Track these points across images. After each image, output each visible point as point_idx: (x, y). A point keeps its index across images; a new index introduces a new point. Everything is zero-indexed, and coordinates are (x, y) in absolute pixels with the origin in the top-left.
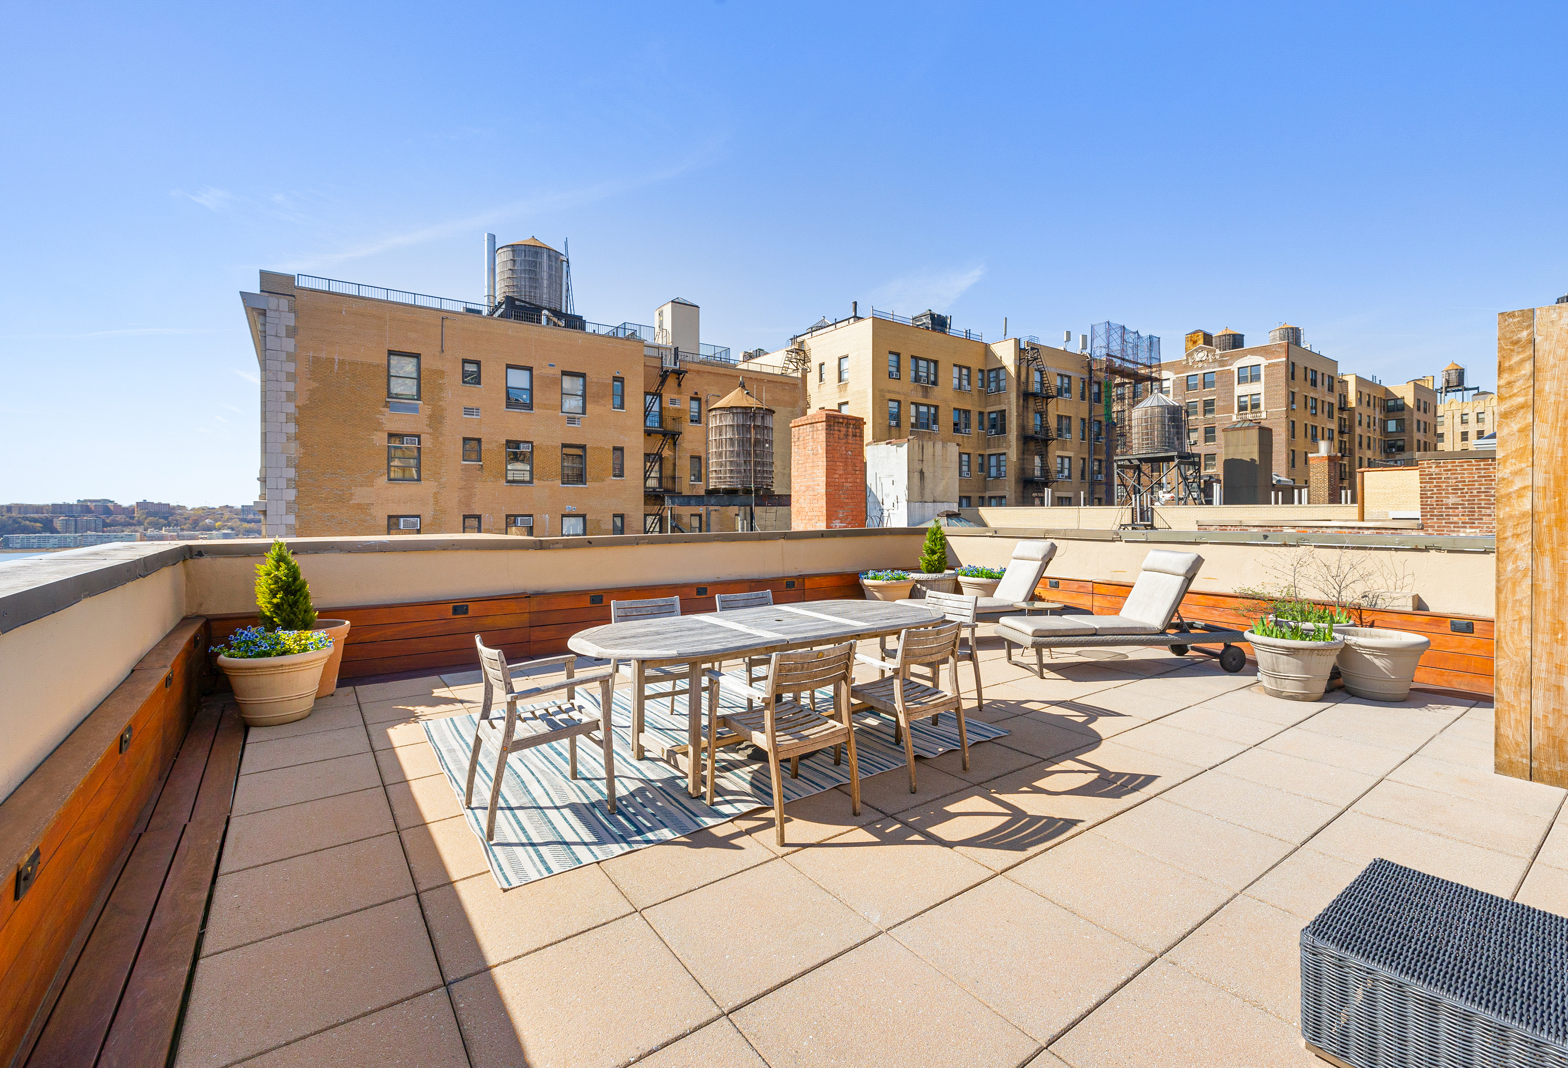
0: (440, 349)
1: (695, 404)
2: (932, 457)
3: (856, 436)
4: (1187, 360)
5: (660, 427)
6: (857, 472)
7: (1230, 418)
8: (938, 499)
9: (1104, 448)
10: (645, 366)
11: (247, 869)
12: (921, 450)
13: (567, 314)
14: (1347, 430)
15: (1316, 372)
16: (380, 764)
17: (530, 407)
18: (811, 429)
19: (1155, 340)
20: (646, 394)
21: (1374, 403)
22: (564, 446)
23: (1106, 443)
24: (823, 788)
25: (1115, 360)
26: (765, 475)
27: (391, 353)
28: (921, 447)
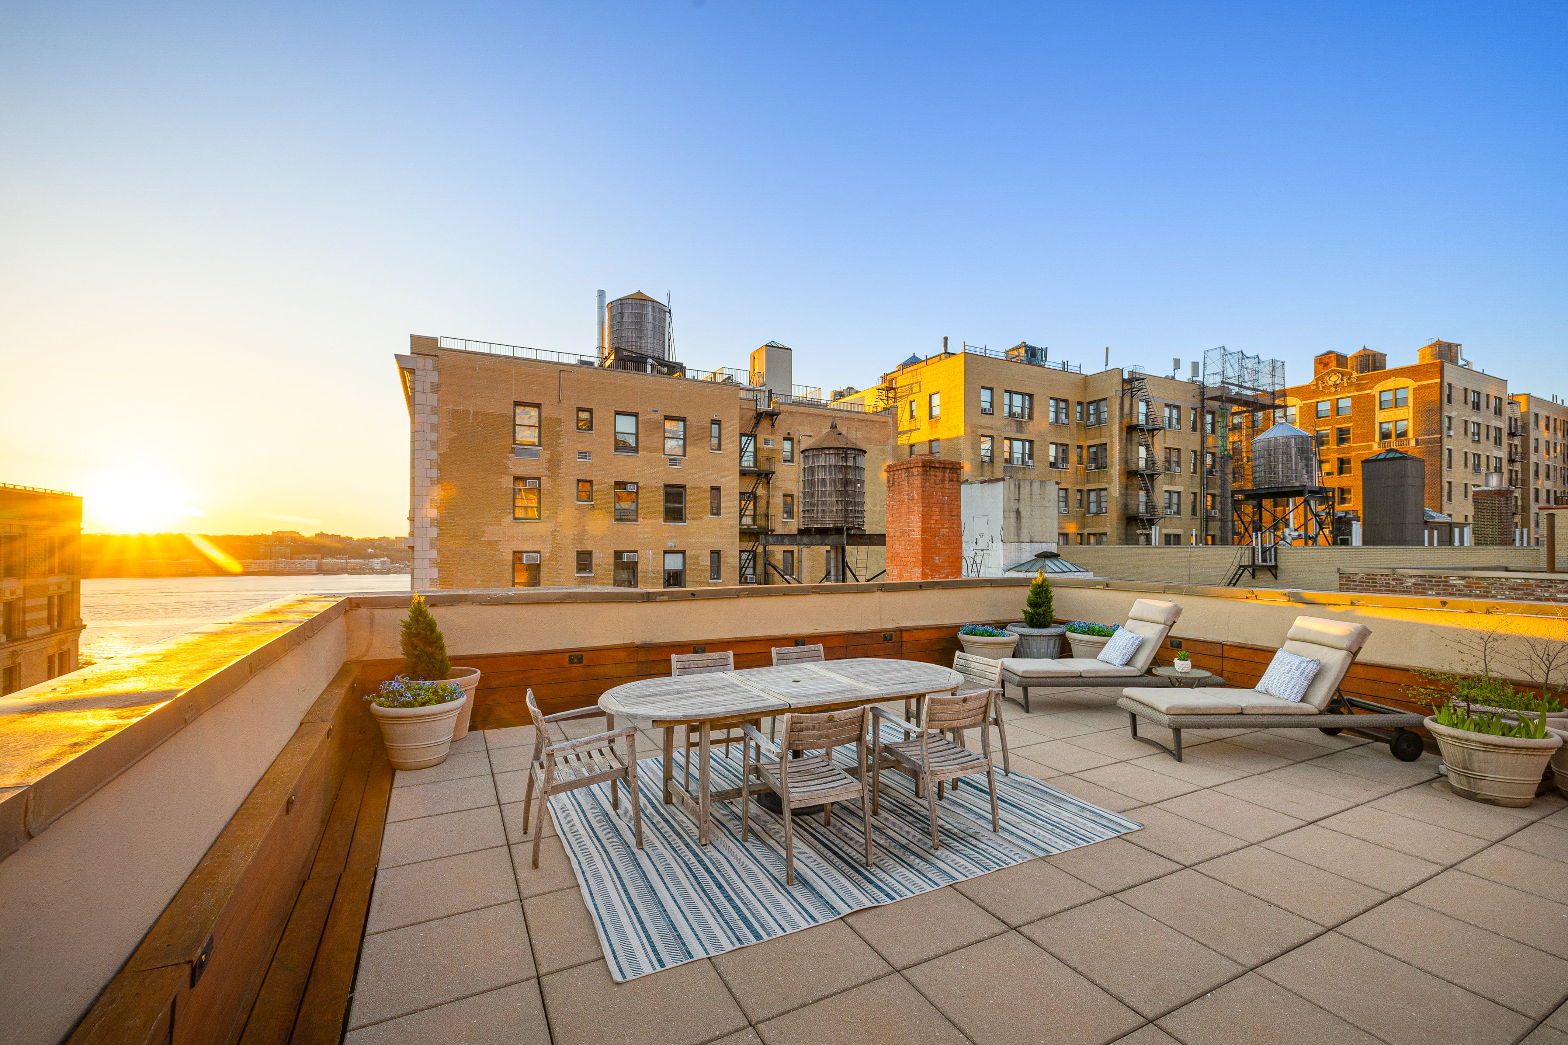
0: (558, 399)
1: (787, 445)
2: (1029, 496)
3: (952, 481)
4: (1317, 385)
5: (754, 467)
6: (953, 518)
7: (1370, 447)
8: (1035, 539)
9: (1219, 482)
10: (740, 408)
11: (390, 930)
12: (1017, 489)
13: (669, 362)
14: (1518, 458)
15: (1479, 393)
16: (506, 820)
17: (635, 450)
18: (906, 474)
19: (1279, 364)
20: (742, 435)
21: (1555, 427)
22: (666, 486)
23: (1220, 478)
24: (937, 884)
25: (1231, 387)
26: (857, 515)
27: (517, 404)
28: (1017, 486)
